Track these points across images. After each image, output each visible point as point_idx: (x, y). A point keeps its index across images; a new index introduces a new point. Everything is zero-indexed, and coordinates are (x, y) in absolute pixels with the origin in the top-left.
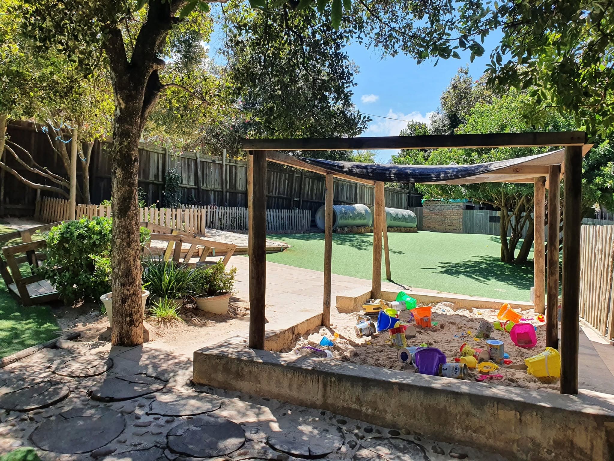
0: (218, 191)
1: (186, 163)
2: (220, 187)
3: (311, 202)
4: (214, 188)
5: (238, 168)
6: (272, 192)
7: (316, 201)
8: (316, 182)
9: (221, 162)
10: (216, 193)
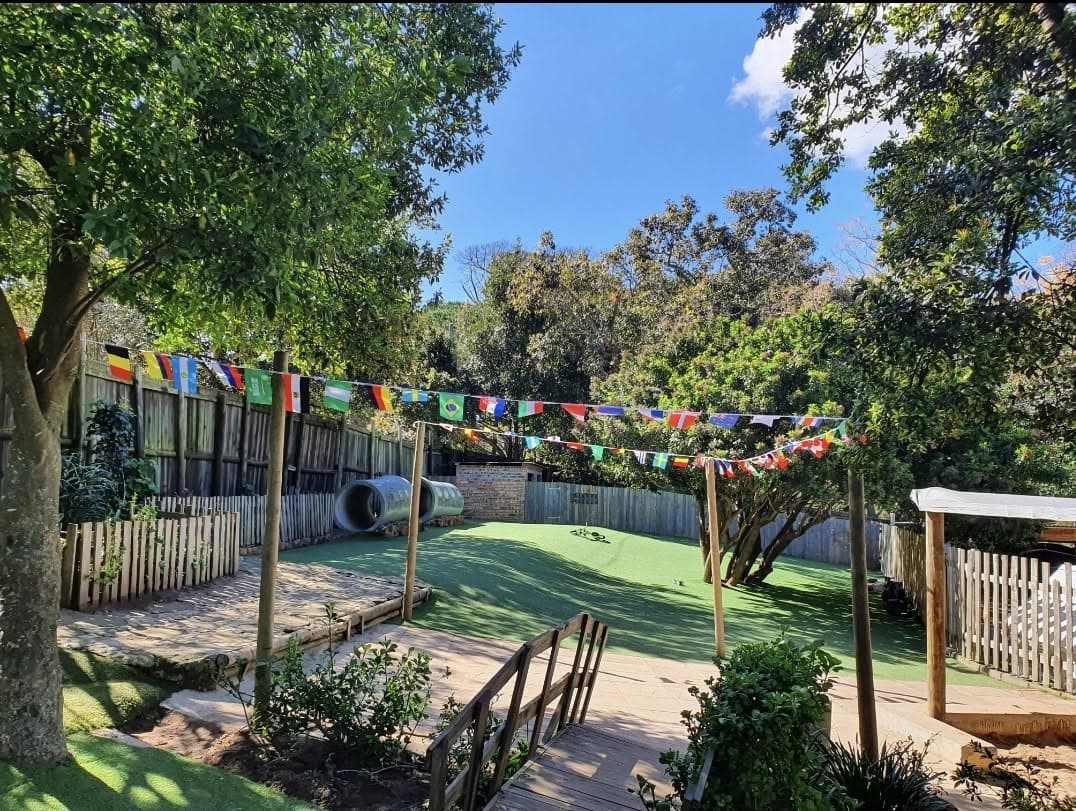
0: (168, 457)
1: (115, 392)
2: (172, 447)
3: (311, 473)
4: (162, 449)
5: (202, 403)
6: (254, 456)
7: (319, 470)
8: (319, 430)
9: (175, 392)
10: (166, 460)
